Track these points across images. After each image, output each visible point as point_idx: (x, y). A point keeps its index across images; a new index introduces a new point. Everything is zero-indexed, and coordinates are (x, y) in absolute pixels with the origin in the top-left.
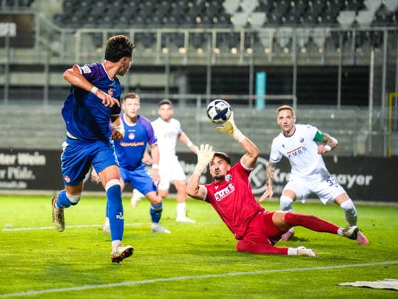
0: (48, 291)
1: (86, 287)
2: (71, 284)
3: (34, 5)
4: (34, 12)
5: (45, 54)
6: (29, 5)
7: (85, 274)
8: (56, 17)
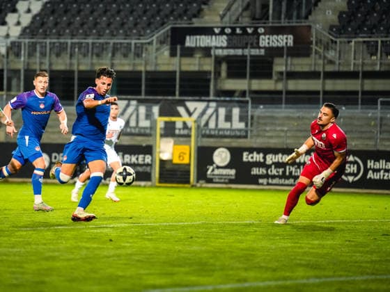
0: (329, 280)
1: (365, 277)
2: (350, 274)
3: (310, 18)
4: (312, 24)
5: (321, 62)
6: (306, 18)
7: (364, 265)
8: (331, 28)
